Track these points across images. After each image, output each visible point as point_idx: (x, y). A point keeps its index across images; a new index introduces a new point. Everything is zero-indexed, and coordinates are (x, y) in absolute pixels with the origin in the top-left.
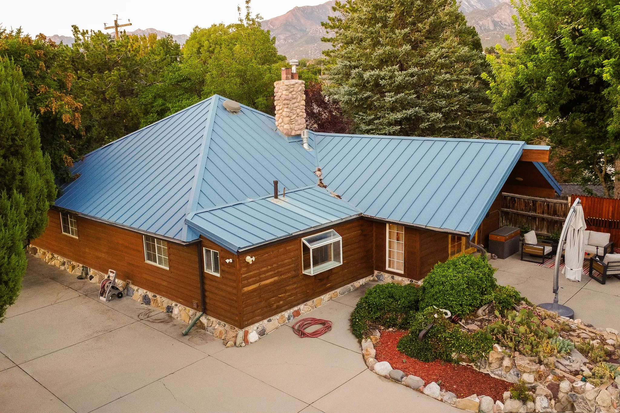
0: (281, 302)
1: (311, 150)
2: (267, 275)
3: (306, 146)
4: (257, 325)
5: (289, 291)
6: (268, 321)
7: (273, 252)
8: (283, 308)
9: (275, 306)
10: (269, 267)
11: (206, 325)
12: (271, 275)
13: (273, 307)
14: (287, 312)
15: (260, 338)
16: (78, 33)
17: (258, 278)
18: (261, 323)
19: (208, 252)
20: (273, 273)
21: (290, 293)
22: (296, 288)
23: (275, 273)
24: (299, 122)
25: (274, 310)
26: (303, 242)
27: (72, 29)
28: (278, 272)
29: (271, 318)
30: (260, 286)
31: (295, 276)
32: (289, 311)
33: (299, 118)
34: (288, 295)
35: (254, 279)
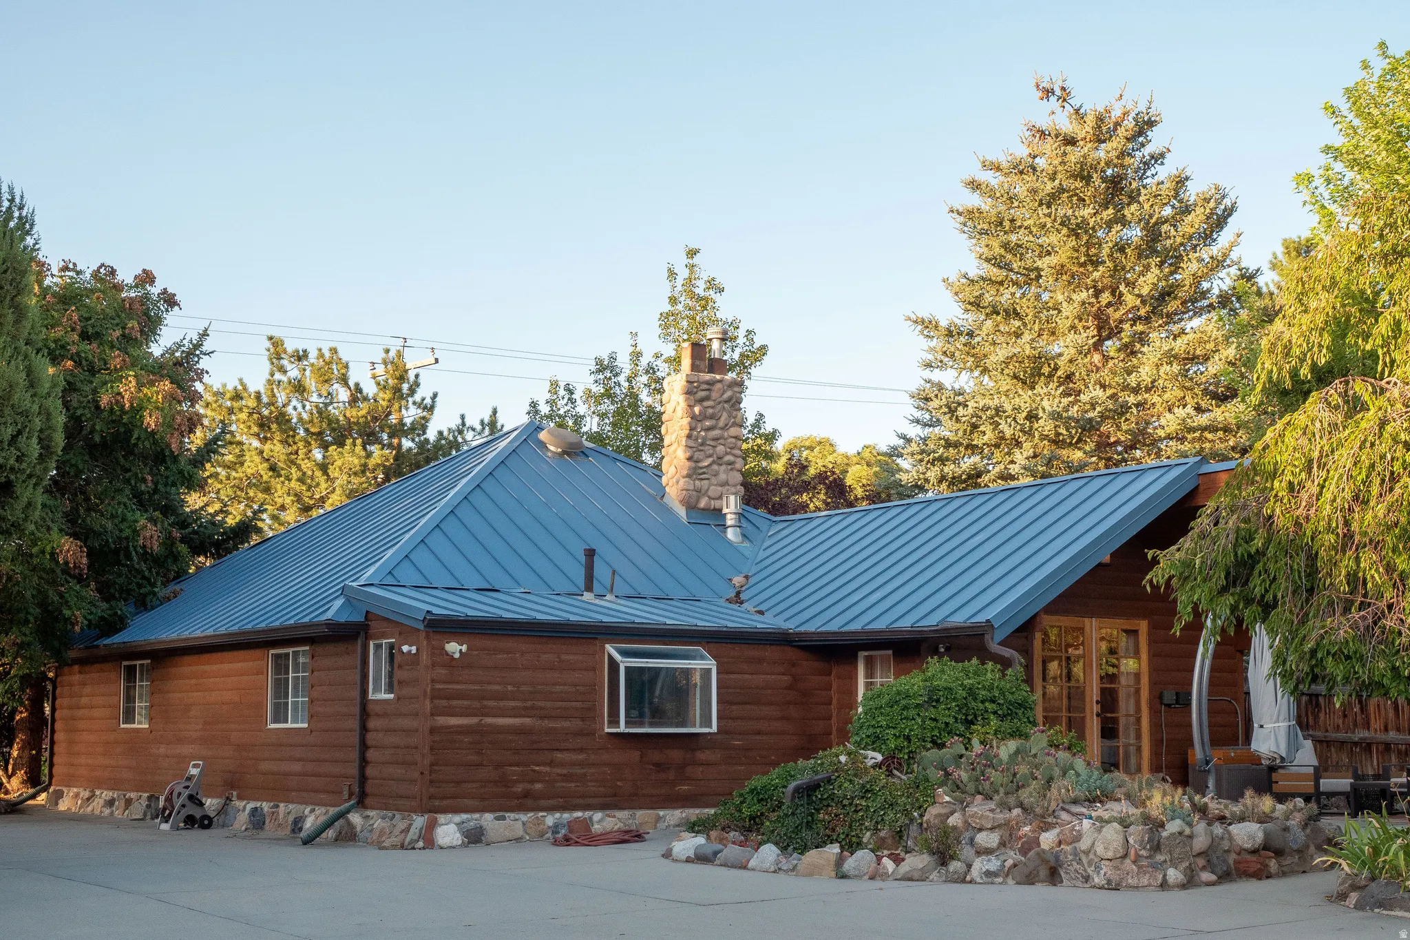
0: (538, 786)
1: (747, 544)
2: (502, 704)
3: (731, 534)
4: (465, 816)
5: (562, 764)
6: (497, 819)
7: (523, 653)
8: (543, 803)
9: (519, 788)
10: (510, 688)
11: (358, 829)
12: (514, 708)
13: (514, 789)
14: (553, 815)
15: (463, 845)
16: (283, 356)
17: (476, 704)
18: (477, 816)
19: (378, 647)
20: (518, 704)
21: (565, 772)
22: (581, 764)
23: (526, 708)
24: (723, 477)
25: (518, 798)
26: (610, 656)
27: (268, 344)
28: (533, 708)
29: (507, 815)
30: (479, 724)
31: (580, 733)
32: (558, 815)
33: (723, 467)
34: (558, 775)
35: (466, 703)
